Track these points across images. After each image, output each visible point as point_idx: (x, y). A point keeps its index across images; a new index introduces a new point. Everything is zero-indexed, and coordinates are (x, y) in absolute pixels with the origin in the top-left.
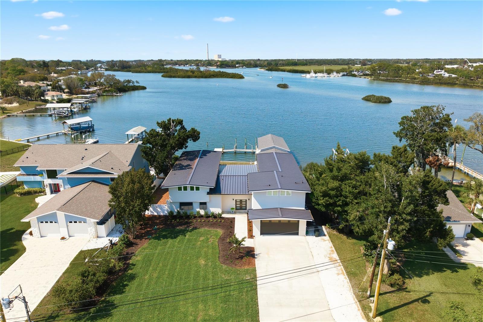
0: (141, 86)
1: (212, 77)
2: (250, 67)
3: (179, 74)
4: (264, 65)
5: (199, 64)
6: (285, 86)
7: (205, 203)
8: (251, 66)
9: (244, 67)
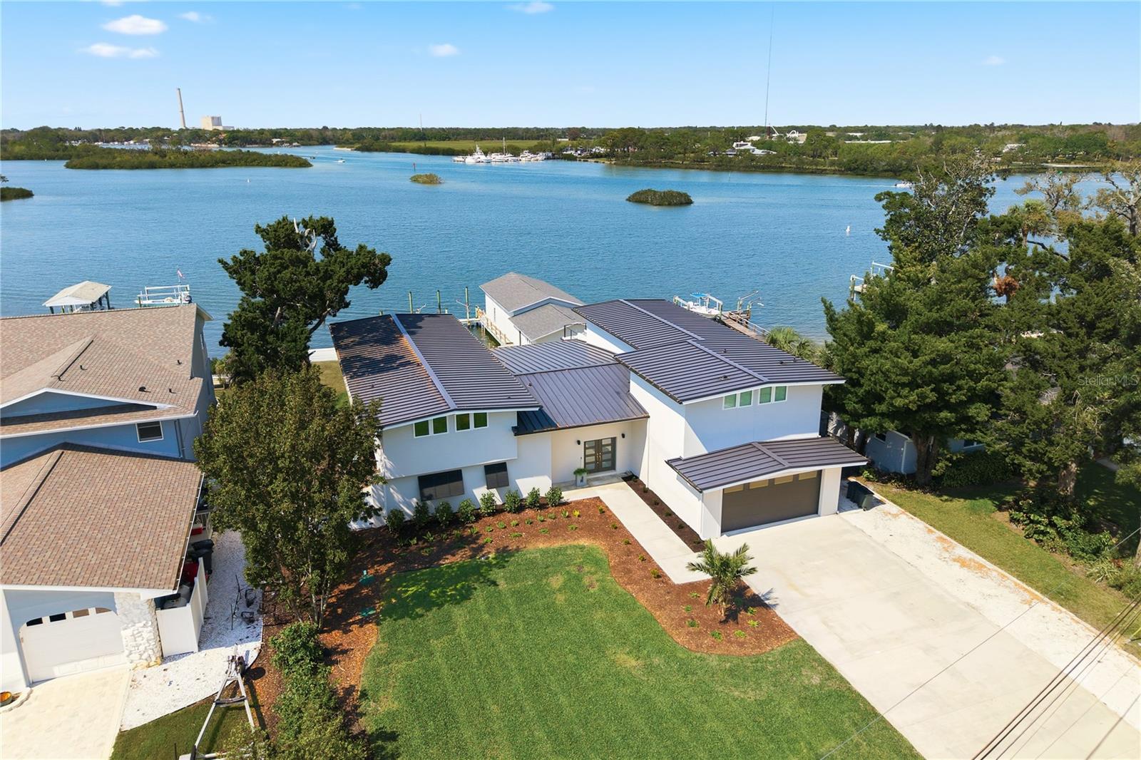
0: (14, 189)
1: (220, 164)
2: (310, 145)
3: (118, 159)
4: (345, 139)
5: (166, 138)
6: (431, 180)
7: (502, 467)
8: (311, 142)
9: (295, 144)
